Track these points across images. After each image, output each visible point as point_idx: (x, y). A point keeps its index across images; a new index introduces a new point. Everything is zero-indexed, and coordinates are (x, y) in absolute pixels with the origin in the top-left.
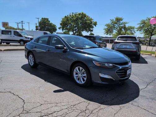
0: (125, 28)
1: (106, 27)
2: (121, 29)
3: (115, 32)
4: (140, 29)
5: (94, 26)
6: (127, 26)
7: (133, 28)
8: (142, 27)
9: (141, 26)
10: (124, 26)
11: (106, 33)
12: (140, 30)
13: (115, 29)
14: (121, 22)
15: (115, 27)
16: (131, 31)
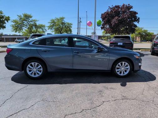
0: (36, 26)
1: (14, 24)
2: (32, 27)
3: (25, 29)
4: (51, 27)
6: (38, 23)
7: (44, 26)
9: (52, 25)
10: (35, 23)
11: (14, 30)
12: (51, 29)
13: (25, 26)
14: (31, 19)
15: (25, 24)
16: (42, 29)
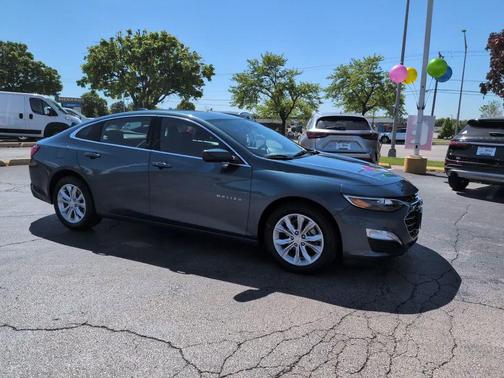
0: (292, 88)
1: (236, 84)
2: (280, 93)
3: (264, 99)
4: (333, 92)
5: (205, 79)
6: (298, 81)
7: (315, 89)
8: (339, 88)
9: (338, 82)
10: (291, 81)
11: (237, 102)
12: (335, 97)
13: (264, 90)
14: (281, 69)
15: (264, 84)
16: (310, 97)
